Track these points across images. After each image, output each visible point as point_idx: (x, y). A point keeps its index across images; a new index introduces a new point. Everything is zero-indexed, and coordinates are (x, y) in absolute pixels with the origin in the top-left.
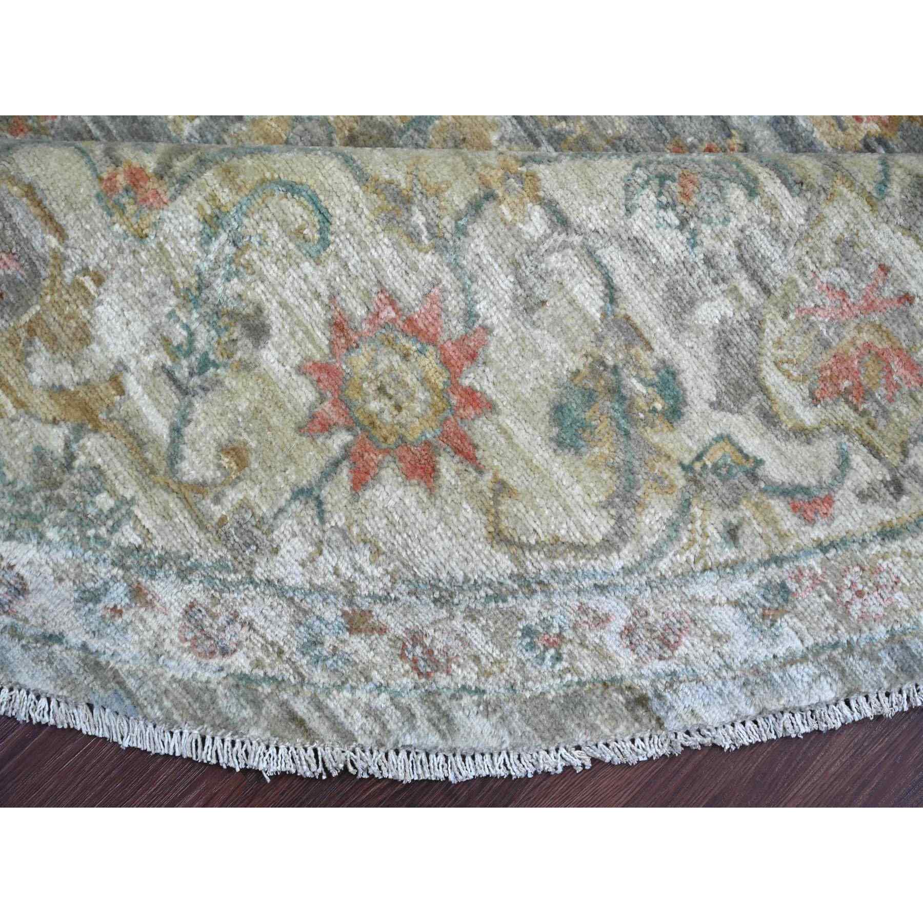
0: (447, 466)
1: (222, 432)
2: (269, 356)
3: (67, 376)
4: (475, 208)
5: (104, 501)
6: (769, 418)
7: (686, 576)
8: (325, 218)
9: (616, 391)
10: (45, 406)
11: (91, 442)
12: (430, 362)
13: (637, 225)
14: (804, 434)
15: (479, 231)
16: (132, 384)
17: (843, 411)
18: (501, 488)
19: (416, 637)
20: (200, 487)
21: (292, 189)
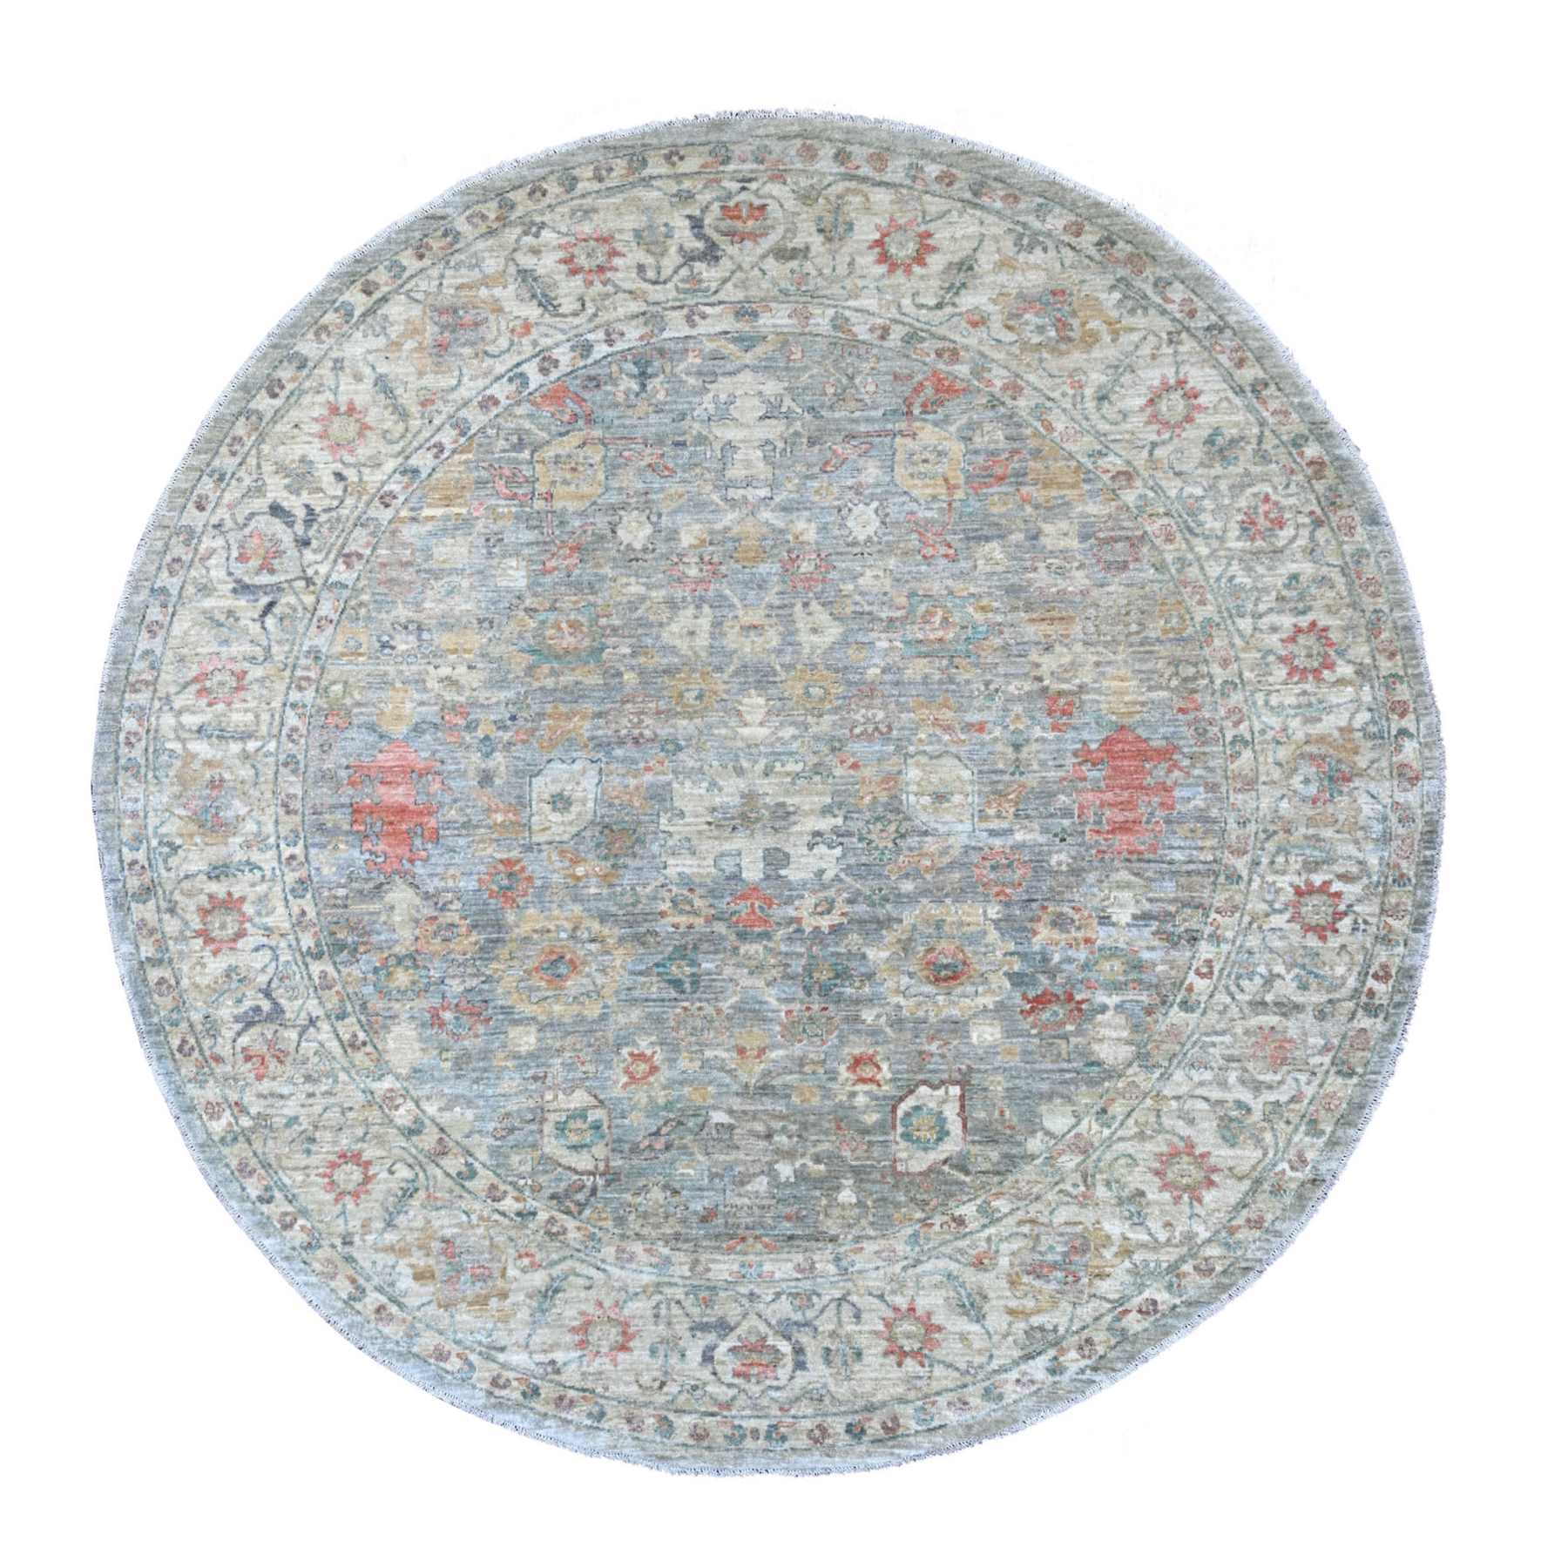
0: (1215, 1177)
1: (1160, 1224)
2: (1150, 1196)
3: (1114, 1249)
4: (1158, 1116)
5: (1152, 1265)
6: (1270, 1087)
7: (1289, 1141)
8: (1130, 1156)
9: (1231, 1120)
10: (1117, 1261)
11: (1135, 1257)
12: (1185, 1159)
13: (1196, 1078)
14: (1280, 1083)
15: (1164, 1119)
16: (1130, 1235)
17: (1285, 1068)
18: (1230, 1169)
19: (1248, 1221)
20: (1169, 1240)
21: (1116, 1159)
